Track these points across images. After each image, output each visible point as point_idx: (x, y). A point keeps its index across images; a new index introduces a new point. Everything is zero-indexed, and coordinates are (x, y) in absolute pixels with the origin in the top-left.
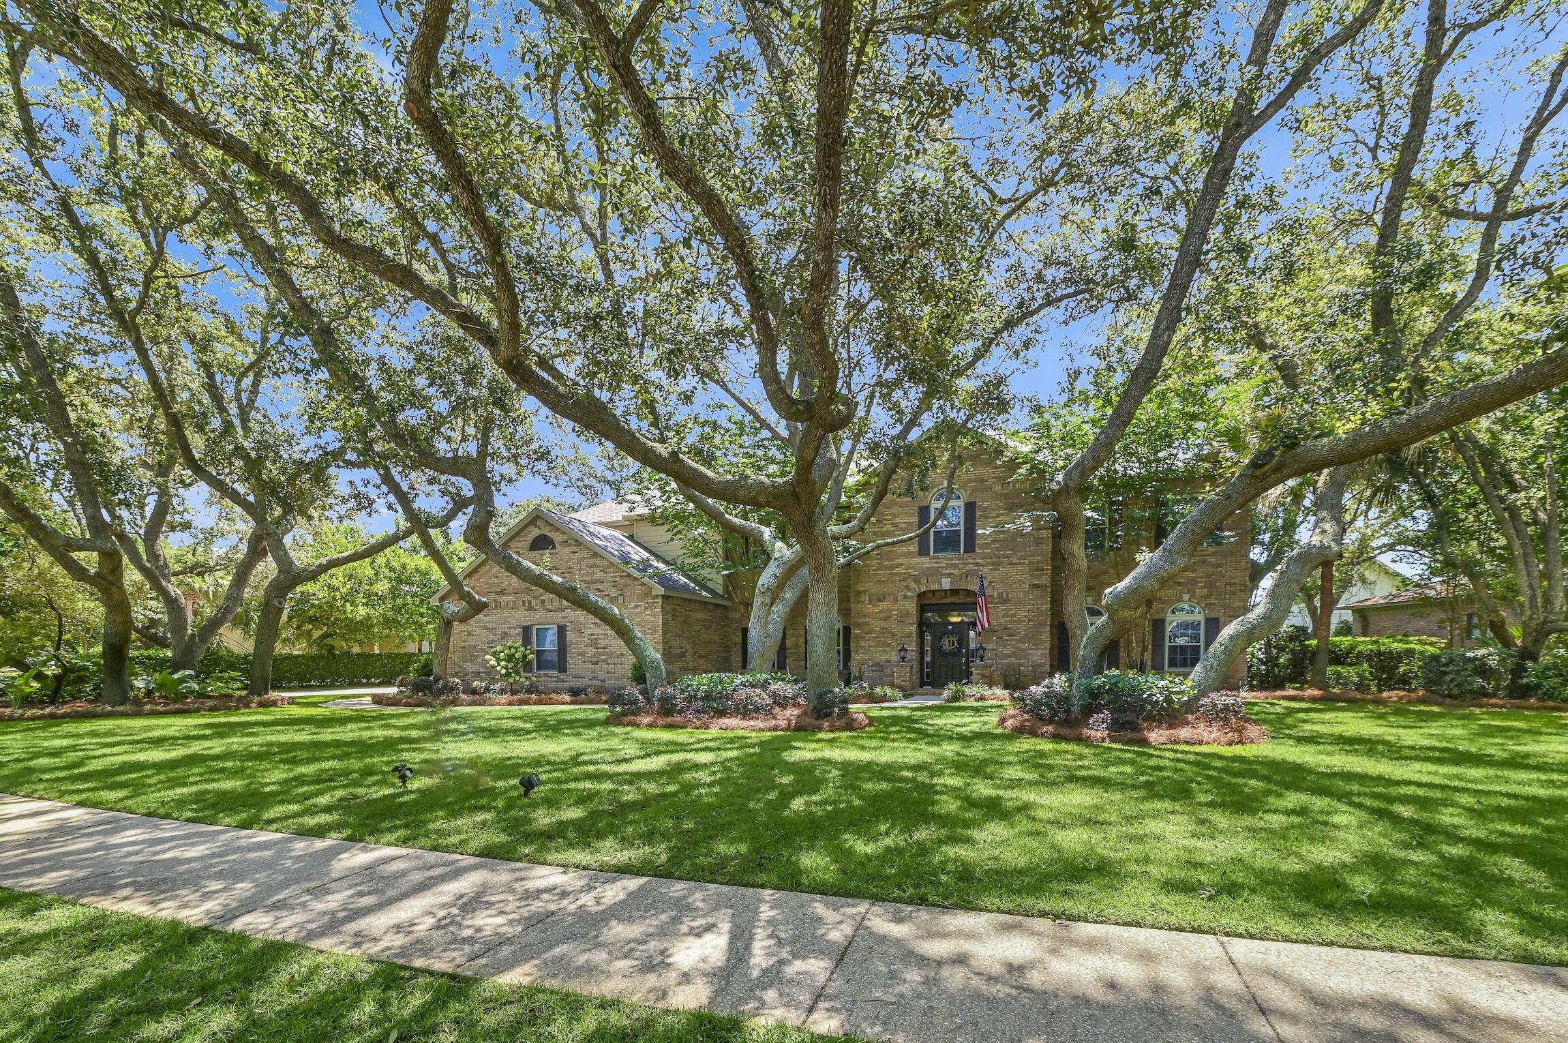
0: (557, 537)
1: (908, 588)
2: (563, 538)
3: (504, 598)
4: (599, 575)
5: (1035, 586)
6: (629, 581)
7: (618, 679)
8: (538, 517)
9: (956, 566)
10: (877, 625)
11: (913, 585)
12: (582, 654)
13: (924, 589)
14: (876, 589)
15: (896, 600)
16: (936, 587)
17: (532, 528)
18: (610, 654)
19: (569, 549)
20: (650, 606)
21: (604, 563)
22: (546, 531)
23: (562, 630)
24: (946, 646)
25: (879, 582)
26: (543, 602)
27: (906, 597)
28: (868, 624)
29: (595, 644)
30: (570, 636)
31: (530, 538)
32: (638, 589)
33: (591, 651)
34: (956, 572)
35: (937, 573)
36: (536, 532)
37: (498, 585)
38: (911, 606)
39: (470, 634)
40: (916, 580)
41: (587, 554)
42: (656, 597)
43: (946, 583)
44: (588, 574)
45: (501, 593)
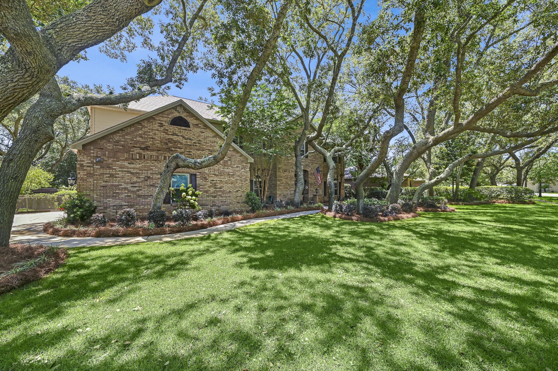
0: (191, 121)
1: (292, 168)
2: (196, 122)
3: (148, 153)
6: (233, 153)
7: (227, 205)
8: (179, 105)
12: (207, 192)
14: (284, 167)
15: (289, 172)
17: (173, 111)
18: (223, 192)
19: (199, 130)
20: (244, 168)
22: (183, 115)
23: (194, 176)
25: (285, 165)
27: (292, 171)
28: (282, 180)
29: (214, 186)
30: (200, 181)
31: (171, 116)
32: (238, 158)
33: (212, 190)
36: (176, 114)
37: (143, 143)
38: (293, 174)
39: (112, 176)
42: (248, 163)
45: (146, 148)
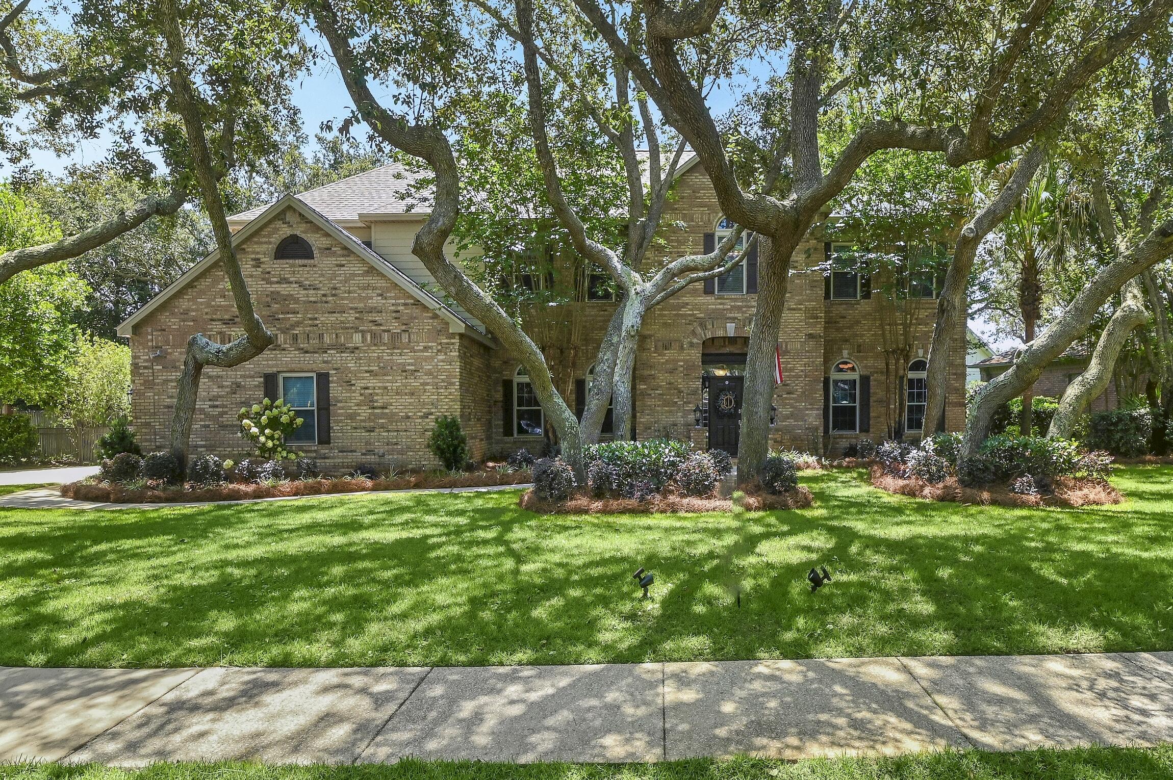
0: (315, 241)
1: (694, 333)
2: (324, 242)
4: (376, 301)
5: (811, 336)
6: (416, 311)
7: (401, 452)
8: (290, 207)
9: (739, 308)
10: (662, 379)
11: (699, 330)
12: (352, 417)
13: (709, 335)
14: (662, 334)
15: (682, 348)
16: (720, 333)
17: (279, 224)
18: (391, 417)
19: (332, 260)
20: (444, 349)
21: (382, 283)
22: (299, 231)
23: (323, 379)
24: (724, 406)
25: (665, 325)
26: (295, 338)
27: (692, 345)
28: (653, 377)
29: (369, 401)
30: (335, 390)
31: (276, 239)
32: (427, 324)
33: (364, 412)
34: (739, 315)
35: (719, 317)
36: (285, 231)
37: (227, 309)
38: (696, 355)
40: (703, 325)
41: (358, 269)
42: (452, 336)
43: (731, 330)
44: (361, 299)
45: (233, 321)
